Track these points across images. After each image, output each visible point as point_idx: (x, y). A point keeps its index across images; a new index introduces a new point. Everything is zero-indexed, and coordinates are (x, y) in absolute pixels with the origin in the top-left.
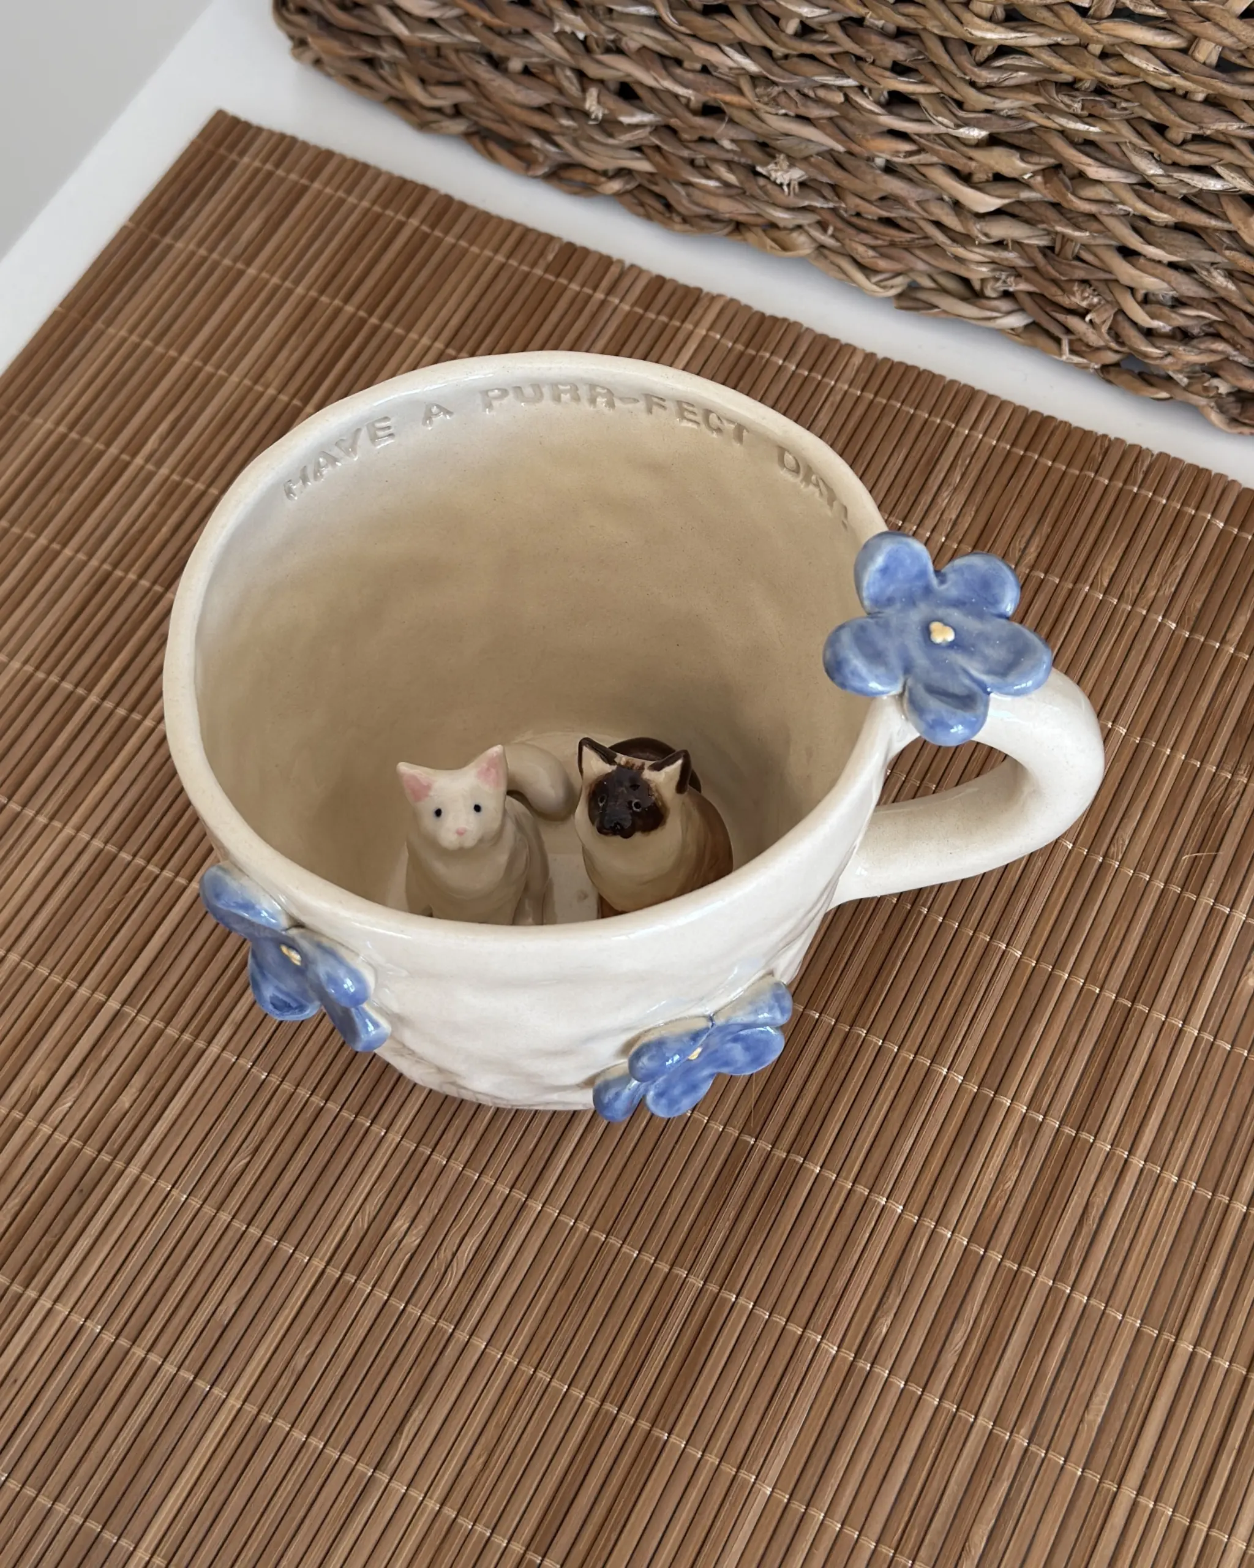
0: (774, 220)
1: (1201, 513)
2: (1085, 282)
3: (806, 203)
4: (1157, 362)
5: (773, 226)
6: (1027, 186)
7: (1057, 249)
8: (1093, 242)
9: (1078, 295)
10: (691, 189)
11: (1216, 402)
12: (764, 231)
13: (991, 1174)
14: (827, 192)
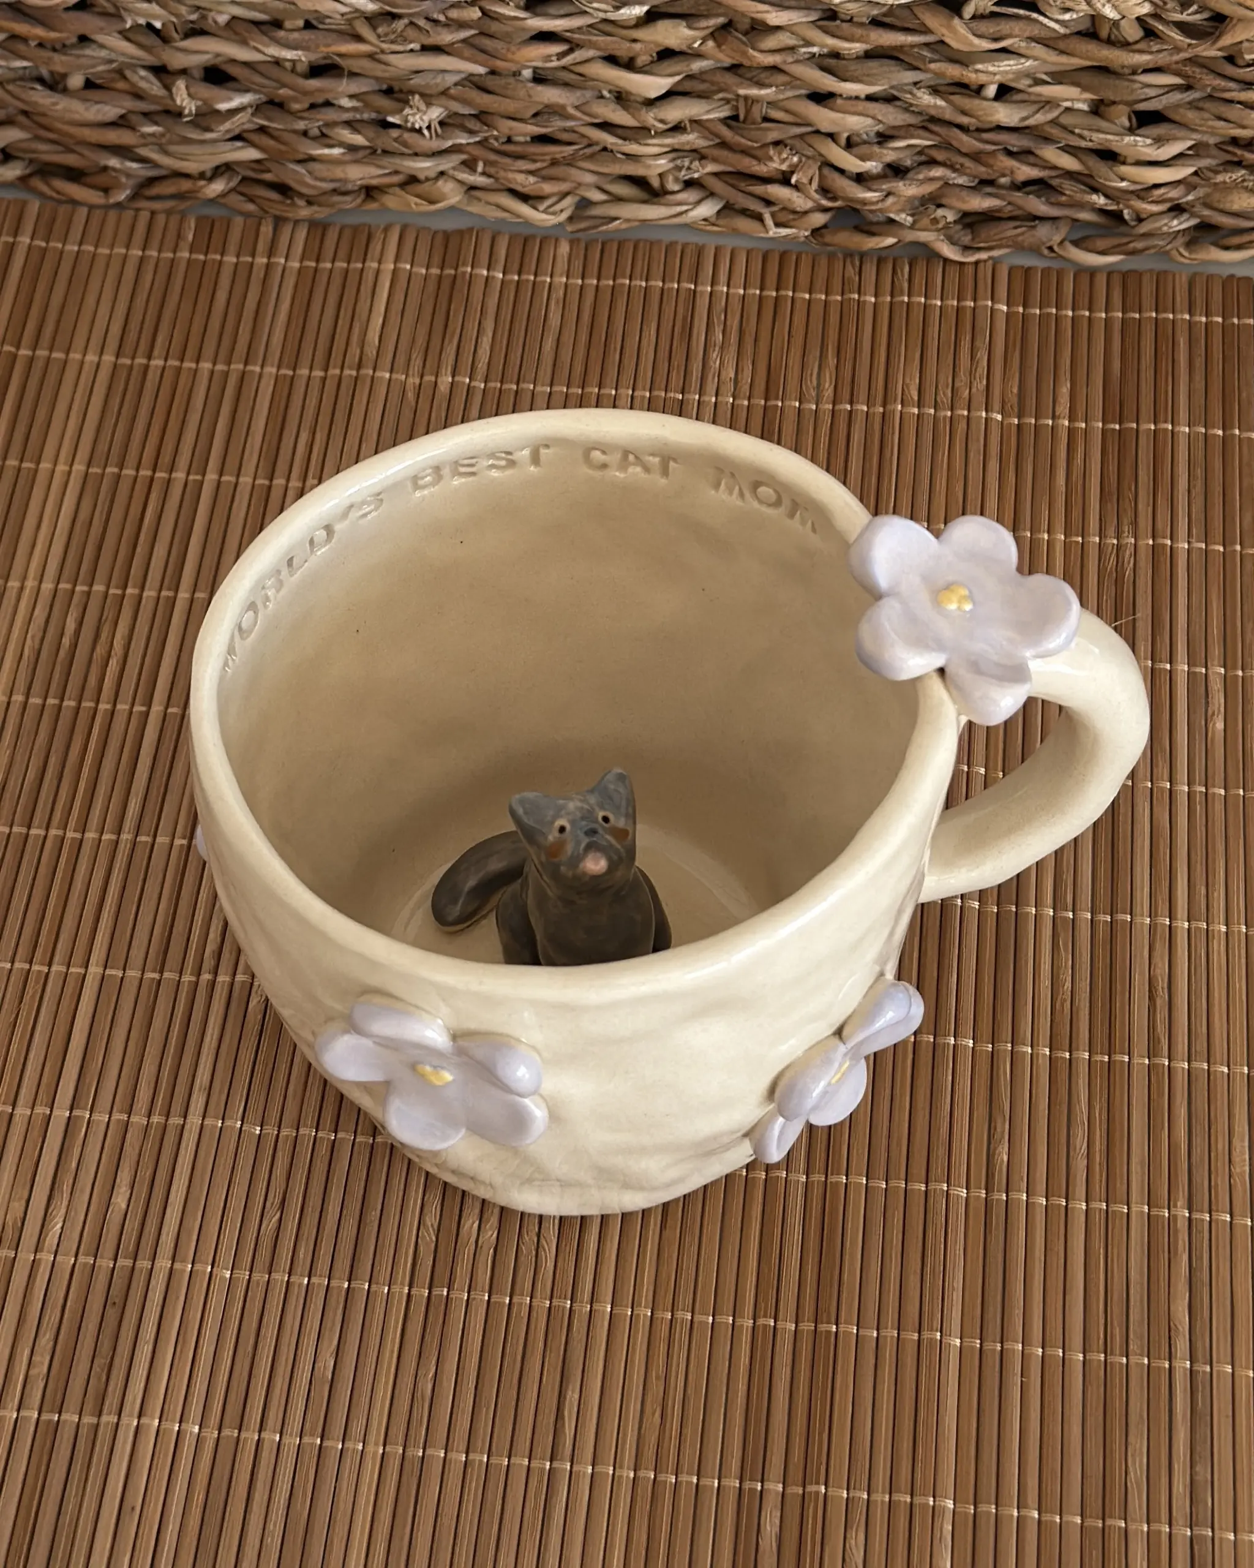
0: (415, 173)
1: (981, 303)
2: (777, 143)
3: (449, 143)
4: (878, 207)
5: (412, 180)
6: (698, 55)
7: (742, 117)
8: (781, 97)
9: (775, 159)
10: (312, 164)
11: (945, 234)
12: (404, 188)
13: (1045, 981)
14: (472, 124)
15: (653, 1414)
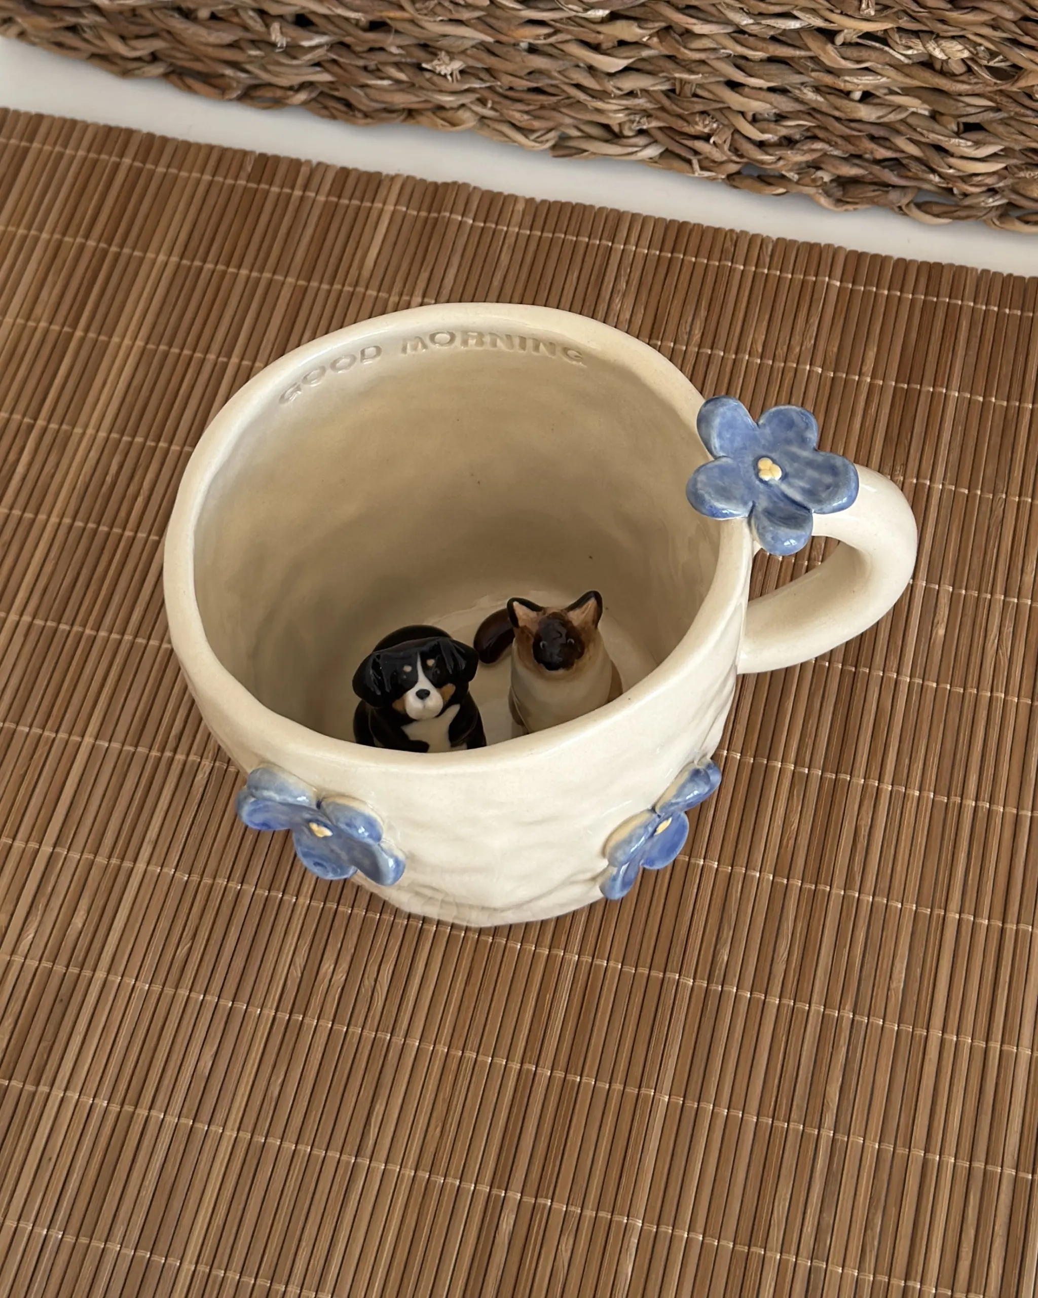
0: (443, 104)
1: (820, 278)
2: (703, 113)
3: (466, 86)
4: (773, 166)
5: (441, 108)
6: (646, 46)
7: (677, 91)
8: (705, 81)
9: (700, 124)
10: (368, 90)
11: (823, 190)
12: (434, 113)
13: (778, 821)
14: (483, 75)
15: (436, 1128)
